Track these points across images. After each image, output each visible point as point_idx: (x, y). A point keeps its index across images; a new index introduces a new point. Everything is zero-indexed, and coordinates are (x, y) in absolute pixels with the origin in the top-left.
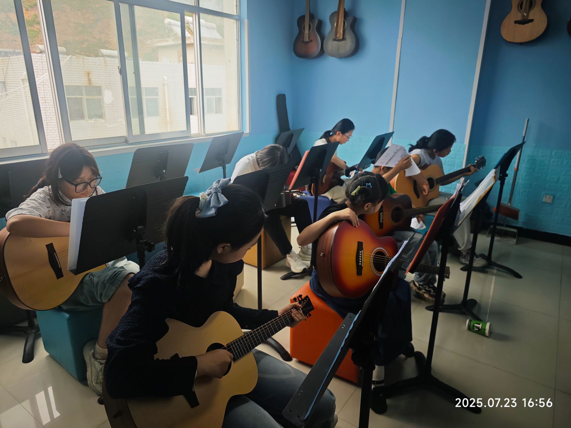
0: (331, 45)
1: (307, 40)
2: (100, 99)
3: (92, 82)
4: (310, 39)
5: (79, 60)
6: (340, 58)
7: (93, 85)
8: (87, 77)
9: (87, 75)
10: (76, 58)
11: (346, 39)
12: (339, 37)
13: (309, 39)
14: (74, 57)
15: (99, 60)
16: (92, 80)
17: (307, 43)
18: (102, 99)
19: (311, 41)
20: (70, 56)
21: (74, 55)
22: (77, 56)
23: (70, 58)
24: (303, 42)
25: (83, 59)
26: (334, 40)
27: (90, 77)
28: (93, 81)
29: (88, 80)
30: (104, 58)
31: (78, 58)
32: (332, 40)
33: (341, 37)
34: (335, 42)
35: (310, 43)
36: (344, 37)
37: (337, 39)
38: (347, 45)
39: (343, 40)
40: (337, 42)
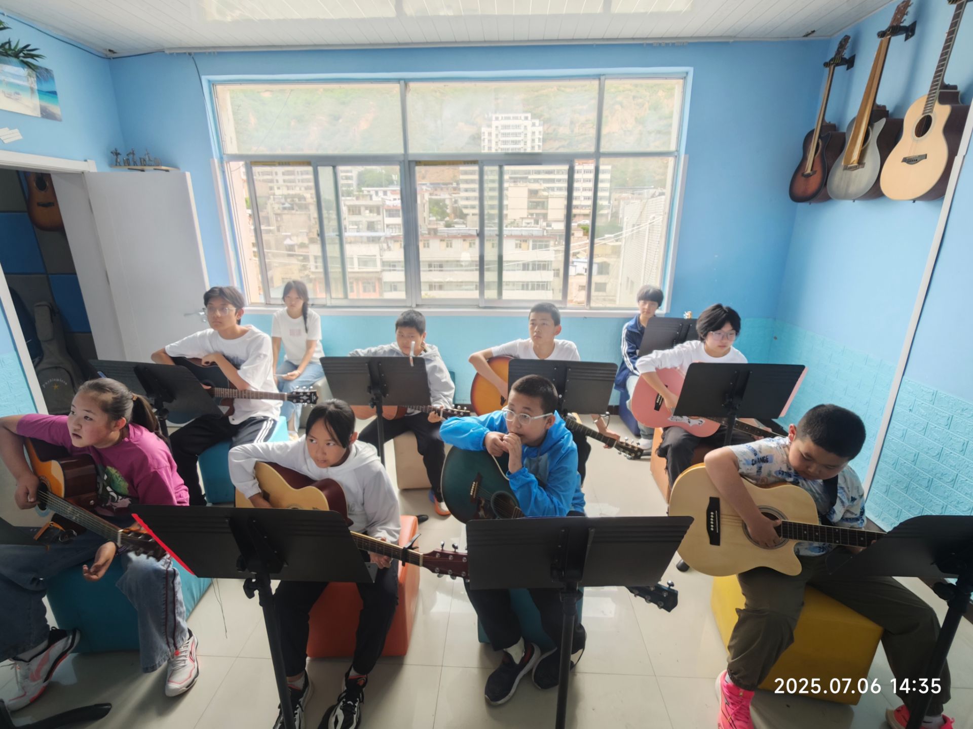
0: (839, 177)
1: (809, 171)
4: (814, 170)
6: (854, 200)
11: (865, 163)
12: (854, 161)
13: (812, 170)
17: (809, 176)
19: (815, 172)
24: (803, 175)
26: (846, 168)
32: (842, 168)
33: (855, 164)
34: (845, 171)
35: (812, 177)
36: (861, 162)
37: (849, 166)
38: (863, 178)
39: (859, 168)
40: (848, 172)
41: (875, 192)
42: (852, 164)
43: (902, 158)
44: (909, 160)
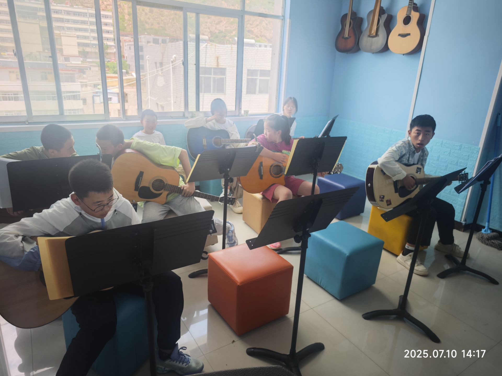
0: (365, 41)
1: (347, 36)
2: (224, 78)
3: (219, 64)
5: (212, 47)
6: (373, 53)
7: (220, 67)
8: (216, 61)
9: (217, 59)
10: (210, 46)
11: (379, 35)
12: (373, 33)
13: (348, 35)
14: (209, 44)
15: (227, 47)
16: (219, 63)
17: (347, 38)
18: (225, 79)
19: (350, 37)
20: (206, 44)
21: (209, 43)
22: (212, 44)
23: (206, 45)
24: (343, 37)
25: (215, 46)
26: (369, 36)
27: (219, 61)
28: (221, 64)
29: (216, 63)
30: (232, 45)
31: (211, 46)
32: (367, 36)
33: (374, 34)
34: (369, 38)
35: (349, 39)
36: (377, 35)
37: (371, 35)
38: (379, 41)
39: (376, 37)
40: (371, 39)
41: (386, 49)
42: (372, 34)
43: (398, 35)
44: (402, 35)
